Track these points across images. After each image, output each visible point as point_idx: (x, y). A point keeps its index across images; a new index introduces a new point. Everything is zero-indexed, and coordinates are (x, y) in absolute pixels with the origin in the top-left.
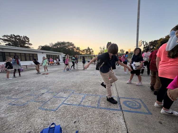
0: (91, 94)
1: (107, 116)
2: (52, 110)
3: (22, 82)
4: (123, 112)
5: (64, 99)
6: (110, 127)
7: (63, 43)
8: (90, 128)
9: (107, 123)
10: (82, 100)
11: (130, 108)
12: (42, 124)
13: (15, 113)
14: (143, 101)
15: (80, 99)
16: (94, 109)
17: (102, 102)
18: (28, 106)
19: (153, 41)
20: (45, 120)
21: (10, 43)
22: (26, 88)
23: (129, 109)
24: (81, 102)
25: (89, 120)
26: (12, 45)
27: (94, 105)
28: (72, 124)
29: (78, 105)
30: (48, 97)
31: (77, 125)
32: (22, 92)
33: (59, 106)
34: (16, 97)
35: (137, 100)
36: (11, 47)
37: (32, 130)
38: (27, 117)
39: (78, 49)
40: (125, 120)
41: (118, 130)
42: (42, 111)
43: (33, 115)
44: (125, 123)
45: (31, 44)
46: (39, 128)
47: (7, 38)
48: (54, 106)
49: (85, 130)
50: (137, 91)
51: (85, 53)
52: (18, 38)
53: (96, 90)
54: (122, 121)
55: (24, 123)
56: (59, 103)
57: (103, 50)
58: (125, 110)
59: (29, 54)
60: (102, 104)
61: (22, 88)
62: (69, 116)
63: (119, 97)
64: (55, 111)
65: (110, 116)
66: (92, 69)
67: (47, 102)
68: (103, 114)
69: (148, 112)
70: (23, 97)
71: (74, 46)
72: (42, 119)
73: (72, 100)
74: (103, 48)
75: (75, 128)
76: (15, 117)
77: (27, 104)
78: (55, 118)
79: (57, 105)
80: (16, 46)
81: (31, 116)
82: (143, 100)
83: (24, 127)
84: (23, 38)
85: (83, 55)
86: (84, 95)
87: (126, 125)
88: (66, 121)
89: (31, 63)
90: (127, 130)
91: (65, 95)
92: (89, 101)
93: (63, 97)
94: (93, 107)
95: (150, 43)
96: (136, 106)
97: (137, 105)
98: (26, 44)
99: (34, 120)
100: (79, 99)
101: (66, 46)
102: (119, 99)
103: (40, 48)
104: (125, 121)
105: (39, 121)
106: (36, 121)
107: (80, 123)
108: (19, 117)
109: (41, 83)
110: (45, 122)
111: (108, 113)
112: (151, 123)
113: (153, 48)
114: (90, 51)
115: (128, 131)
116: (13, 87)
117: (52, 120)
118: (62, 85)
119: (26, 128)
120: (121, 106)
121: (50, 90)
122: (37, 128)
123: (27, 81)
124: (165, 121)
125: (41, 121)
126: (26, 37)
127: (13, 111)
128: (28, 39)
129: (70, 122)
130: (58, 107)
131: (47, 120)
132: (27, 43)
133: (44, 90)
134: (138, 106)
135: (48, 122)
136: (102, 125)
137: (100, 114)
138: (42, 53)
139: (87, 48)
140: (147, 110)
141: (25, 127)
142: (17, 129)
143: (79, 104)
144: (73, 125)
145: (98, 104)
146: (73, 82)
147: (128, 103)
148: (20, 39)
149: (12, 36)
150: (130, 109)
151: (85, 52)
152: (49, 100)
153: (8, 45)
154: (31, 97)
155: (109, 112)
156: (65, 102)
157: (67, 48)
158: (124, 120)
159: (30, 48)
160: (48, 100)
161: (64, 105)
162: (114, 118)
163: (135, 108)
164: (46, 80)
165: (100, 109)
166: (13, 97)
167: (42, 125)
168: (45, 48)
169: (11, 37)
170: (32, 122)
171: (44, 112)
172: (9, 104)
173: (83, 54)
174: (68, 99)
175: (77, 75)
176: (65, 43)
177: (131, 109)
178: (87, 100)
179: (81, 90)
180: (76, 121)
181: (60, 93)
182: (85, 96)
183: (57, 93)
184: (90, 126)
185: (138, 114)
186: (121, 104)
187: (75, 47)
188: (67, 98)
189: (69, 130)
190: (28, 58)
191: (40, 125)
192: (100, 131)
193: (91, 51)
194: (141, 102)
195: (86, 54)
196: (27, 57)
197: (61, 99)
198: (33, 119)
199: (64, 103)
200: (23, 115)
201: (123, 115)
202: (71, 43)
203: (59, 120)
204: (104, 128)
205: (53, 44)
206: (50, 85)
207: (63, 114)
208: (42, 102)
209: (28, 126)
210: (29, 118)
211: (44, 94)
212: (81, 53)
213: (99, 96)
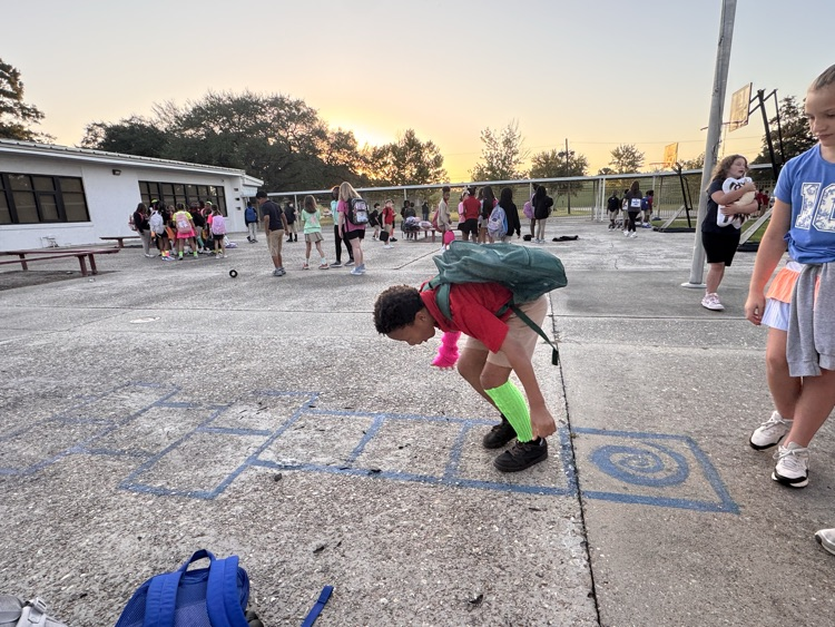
0: (412, 410)
1: (496, 518)
2: (195, 495)
4: (583, 498)
5: (259, 440)
6: (503, 569)
7: (246, 106)
9: (491, 555)
10: (363, 443)
11: (624, 484)
12: (146, 559)
14: (704, 448)
15: (348, 438)
16: (425, 490)
17: (475, 455)
18: (56, 473)
20: (156, 542)
22: (34, 382)
23: (617, 485)
24: (357, 452)
25: (398, 539)
27: (422, 469)
28: (304, 558)
29: (336, 471)
30: (166, 429)
31: (330, 563)
32: (16, 404)
33: (234, 475)
35: (671, 443)
37: (95, 588)
38: (56, 529)
39: (343, 142)
40: (591, 539)
41: (545, 585)
42: (136, 497)
43: (89, 518)
44: (588, 551)
45: (35, 114)
46: (127, 577)
48: (200, 473)
49: (372, 584)
50: (679, 397)
51: (386, 170)
53: (444, 389)
54: (572, 544)
55: (49, 556)
56: (229, 458)
57: (502, 150)
58: (598, 490)
59: (30, 177)
60: (469, 464)
61: (13, 382)
62: (286, 524)
63: (573, 425)
64: (210, 499)
65: (511, 520)
67: (163, 453)
68: (471, 513)
69: (717, 499)
70: (21, 432)
71: (317, 125)
72: (140, 538)
73: (302, 446)
74: (502, 139)
75: (317, 578)
77: (50, 464)
78: (213, 531)
79: (222, 471)
81: (83, 524)
82: (704, 442)
83: (49, 572)
85: (378, 183)
86: (373, 420)
87: (589, 560)
88: (270, 547)
89: (50, 236)
90: (590, 584)
91: (266, 420)
92: (401, 448)
93: (253, 428)
94: (419, 479)
96: (661, 473)
97: (667, 466)
98: (1, 111)
99: (99, 543)
100: (345, 442)
101: (264, 126)
102: (572, 437)
103: (96, 136)
104: (587, 544)
105: (127, 544)
106: (109, 546)
107: (347, 553)
108: (17, 526)
109: (123, 356)
110: (158, 552)
111: (499, 505)
112: (726, 551)
114: (418, 159)
115: (593, 588)
117: (198, 540)
118: (243, 366)
119: (58, 576)
120: (576, 471)
121: (174, 394)
122: (119, 579)
123: (36, 343)
124: (797, 543)
125: (137, 548)
128: (12, 76)
129: (294, 548)
130: (230, 481)
131: (169, 540)
132: (9, 102)
133: (140, 391)
134: (669, 470)
135: (172, 549)
136: (464, 560)
137: (454, 509)
138: (114, 172)
139: (403, 137)
140: (718, 493)
141: (53, 573)
142: (13, 582)
143: (342, 464)
144: (311, 560)
145: (447, 466)
146: (309, 349)
147: (616, 458)
150: (625, 488)
151: (385, 164)
152: (173, 446)
154: (70, 429)
155: (509, 502)
156: (267, 455)
157: (272, 141)
158: (582, 539)
159: (32, 141)
160: (166, 443)
161: (257, 467)
162: (529, 529)
163: (655, 484)
164: (152, 337)
165: (460, 486)
167: (144, 563)
168: (128, 140)
170: (88, 549)
171: (151, 502)
173: (373, 176)
174: (281, 441)
175: (333, 308)
176: (257, 103)
177: (630, 486)
178: (390, 445)
179: (359, 390)
180: (324, 543)
181: (237, 410)
182: (377, 424)
183: (221, 408)
184: (401, 568)
185: (664, 508)
186: (579, 461)
187: (321, 134)
188: (278, 436)
189: (287, 587)
190: (24, 203)
191: (132, 565)
192: (452, 586)
193: (428, 157)
194: (689, 455)
195: (395, 182)
196: (17, 197)
197: (243, 439)
198: (91, 536)
199: (261, 457)
200: (35, 519)
201: (582, 515)
202: (298, 104)
203: (232, 539)
204: (470, 574)
205: (181, 112)
206: (177, 367)
207: (254, 513)
208: (134, 454)
209: (66, 569)
210: (71, 535)
211: (145, 415)
212: (360, 172)
213: (456, 421)
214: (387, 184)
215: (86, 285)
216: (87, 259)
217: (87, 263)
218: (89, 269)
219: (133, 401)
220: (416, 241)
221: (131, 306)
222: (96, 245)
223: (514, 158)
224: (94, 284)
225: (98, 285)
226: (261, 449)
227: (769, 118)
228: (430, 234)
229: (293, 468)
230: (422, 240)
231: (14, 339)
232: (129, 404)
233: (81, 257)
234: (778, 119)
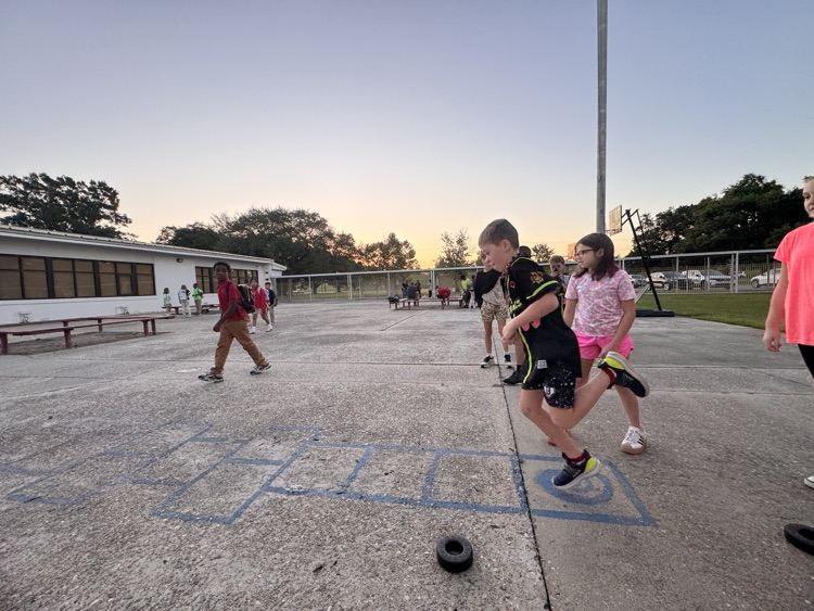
0: (397, 442)
2: (216, 520)
3: (73, 397)
4: (533, 516)
5: (271, 470)
6: (473, 583)
7: (278, 216)
8: (385, 591)
10: (356, 470)
11: (563, 503)
12: (168, 582)
13: (37, 539)
14: (621, 470)
15: (344, 466)
16: (406, 511)
17: (445, 479)
18: (100, 502)
19: (673, 211)
20: (179, 565)
21: (22, 211)
22: (94, 421)
23: (559, 504)
24: (351, 478)
25: (385, 557)
26: (36, 224)
27: (403, 493)
28: (305, 577)
29: (334, 496)
30: (197, 461)
31: (327, 582)
32: (76, 441)
33: (251, 501)
34: (44, 467)
36: (28, 230)
38: (93, 554)
39: (345, 240)
40: (542, 553)
41: (508, 598)
42: (166, 522)
43: (123, 543)
44: (540, 564)
45: (126, 220)
46: (149, 600)
47: (11, 189)
48: (222, 500)
49: (362, 601)
50: (598, 428)
51: (375, 259)
52: (65, 188)
53: (419, 424)
54: (527, 557)
55: (82, 581)
56: (246, 486)
57: (456, 247)
58: (543, 508)
59: (115, 263)
60: (441, 487)
61: (77, 422)
62: (291, 545)
63: (521, 453)
64: (228, 523)
65: (477, 537)
66: (408, 332)
67: (193, 482)
68: (443, 531)
69: (639, 515)
70: (76, 465)
71: (327, 229)
72: (165, 562)
73: (307, 474)
74: (456, 239)
75: (316, 596)
76: (40, 554)
77: (97, 493)
78: (228, 554)
79: (239, 497)
80: (51, 229)
81: (117, 550)
82: (622, 467)
83: (80, 597)
84: (89, 189)
85: (369, 268)
86: (364, 450)
87: (542, 573)
88: (276, 567)
89: (124, 306)
90: (545, 596)
91: (279, 452)
92: (386, 474)
93: (269, 458)
94: (403, 501)
95: (661, 216)
96: (591, 492)
97: (596, 486)
98: (100, 218)
99: (129, 567)
100: (342, 469)
101: (289, 229)
102: (520, 462)
103: (168, 235)
104: (540, 558)
105: (153, 568)
106: (137, 570)
107: (341, 572)
108: (59, 553)
109: (168, 400)
110: (180, 574)
111: (467, 523)
112: (651, 561)
113: (676, 239)
114: (398, 252)
115: (548, 600)
116: (29, 419)
117: (215, 562)
118: (264, 407)
119: (88, 601)
120: (525, 492)
121: (207, 430)
122: (142, 603)
123: (100, 389)
125: (162, 571)
126: (102, 185)
127: (30, 531)
128: (113, 195)
129: (296, 567)
130: (246, 507)
131: (190, 563)
132: (107, 212)
133: (179, 429)
134: (598, 490)
135: (192, 572)
136: (440, 575)
137: (431, 528)
138: (178, 260)
139: (387, 237)
140: (638, 509)
143: (338, 489)
144: (311, 579)
145: (424, 489)
146: (316, 392)
148: (76, 194)
149: (36, 182)
150: (565, 506)
151: (375, 256)
152: (201, 476)
153: (13, 224)
154: (118, 461)
155: (474, 520)
156: (279, 483)
157: (294, 240)
158: (535, 553)
159: (120, 238)
160: (196, 473)
161: (270, 493)
162: (492, 545)
163: (588, 502)
164: (193, 384)
165: (434, 507)
166: (31, 467)
167: (166, 586)
168: (190, 238)
169: (32, 184)
170: (118, 573)
171: (178, 527)
172: (10, 498)
173: (366, 264)
174: (289, 470)
175: (335, 360)
176: (285, 214)
177: (568, 505)
178: (378, 472)
179: (354, 426)
180: (322, 563)
181: (256, 443)
182: (368, 454)
183: (243, 442)
184: (387, 585)
185: (598, 523)
186: (527, 483)
187: (330, 235)
188: (288, 465)
190: (107, 282)
191: (156, 589)
192: (430, 601)
193: (405, 251)
194: (612, 476)
195: (382, 268)
196: (103, 277)
197: (260, 468)
198: (123, 561)
199: (273, 484)
200: (76, 545)
201: (533, 531)
202: (314, 215)
203: (244, 560)
204: (445, 589)
205: (231, 220)
206: (211, 408)
207: (265, 535)
208: (169, 483)
209: (97, 594)
210: (105, 559)
211: (181, 449)
212: (357, 261)
213: (430, 450)
214: (376, 269)
215: (146, 343)
216: (149, 323)
217: (149, 325)
218: (150, 330)
219: (172, 436)
220: (397, 309)
221: (179, 359)
222: (158, 313)
223: (465, 252)
224: (152, 342)
225: (156, 343)
226: (274, 477)
227: (635, 227)
228: (406, 304)
229: (299, 493)
230: (400, 309)
231: (82, 386)
232: (169, 439)
233: (145, 322)
234: (641, 228)
